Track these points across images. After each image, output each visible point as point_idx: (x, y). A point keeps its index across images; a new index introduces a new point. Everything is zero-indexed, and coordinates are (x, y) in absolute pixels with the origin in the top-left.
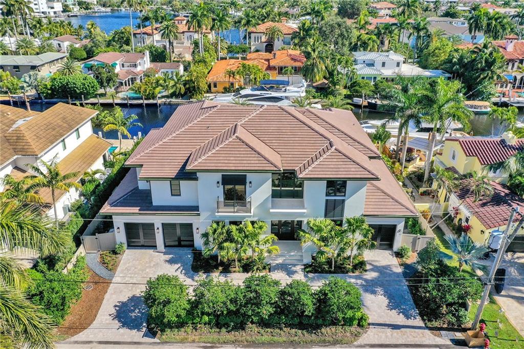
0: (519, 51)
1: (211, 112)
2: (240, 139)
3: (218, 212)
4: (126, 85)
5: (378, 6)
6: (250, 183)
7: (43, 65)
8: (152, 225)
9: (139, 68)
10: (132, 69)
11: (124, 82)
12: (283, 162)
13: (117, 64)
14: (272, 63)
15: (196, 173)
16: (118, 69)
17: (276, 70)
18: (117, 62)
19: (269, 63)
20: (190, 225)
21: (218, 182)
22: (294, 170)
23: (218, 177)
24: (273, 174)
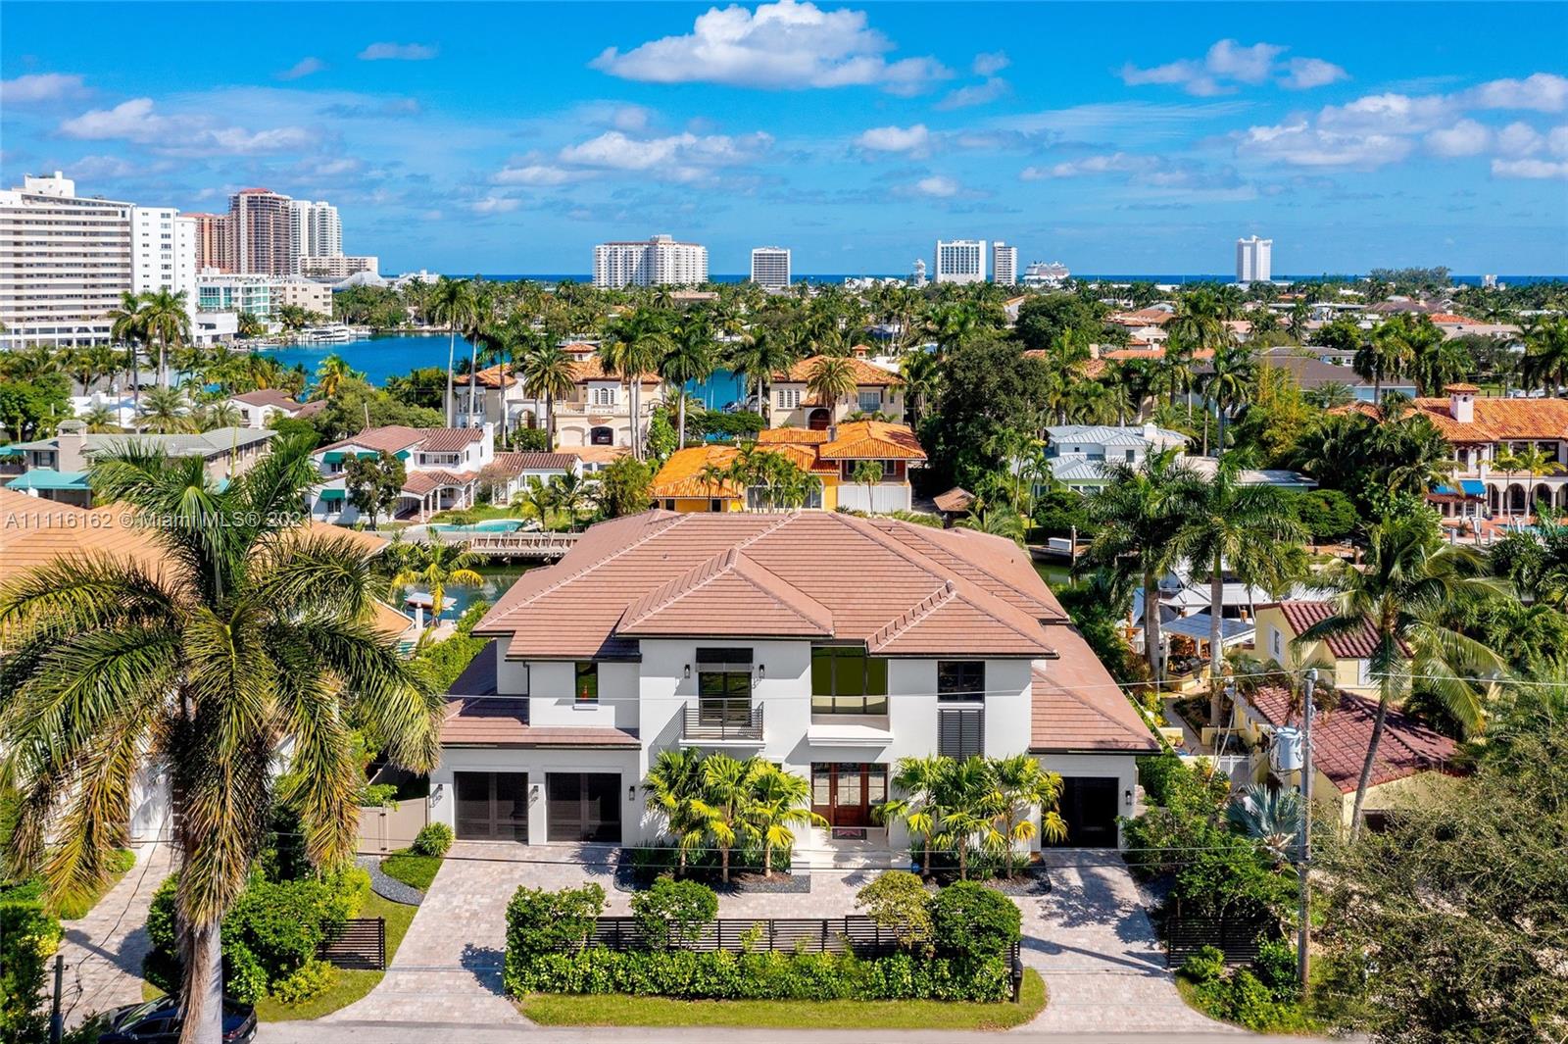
0: (1490, 423)
1: (673, 526)
2: (740, 574)
3: (685, 737)
4: (427, 508)
5: (1130, 319)
6: (762, 667)
7: (213, 458)
8: (521, 779)
9: (463, 468)
10: (449, 469)
11: (422, 498)
12: (837, 624)
13: (408, 455)
14: (827, 452)
15: (636, 641)
16: (411, 466)
17: (837, 467)
18: (410, 451)
19: (818, 453)
20: (615, 779)
21: (687, 667)
22: (863, 642)
23: (688, 652)
24: (813, 642)
